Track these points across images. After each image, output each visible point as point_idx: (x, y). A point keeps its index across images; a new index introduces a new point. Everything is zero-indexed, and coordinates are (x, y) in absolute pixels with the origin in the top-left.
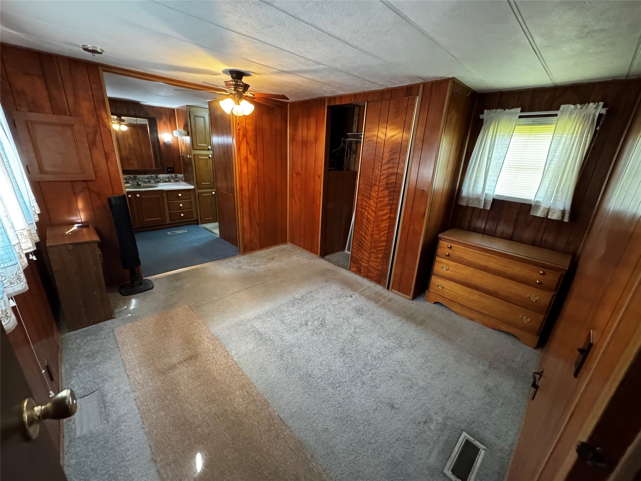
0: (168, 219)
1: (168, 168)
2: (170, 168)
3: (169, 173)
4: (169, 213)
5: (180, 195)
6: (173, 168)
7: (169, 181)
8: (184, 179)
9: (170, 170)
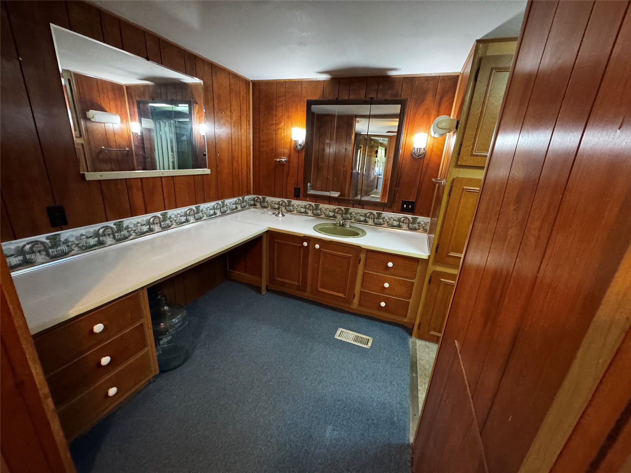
0: (356, 301)
1: (404, 203)
2: (408, 203)
3: (403, 211)
4: (361, 291)
5: (390, 264)
6: (413, 204)
7: (399, 227)
8: (428, 228)
9: (407, 206)
